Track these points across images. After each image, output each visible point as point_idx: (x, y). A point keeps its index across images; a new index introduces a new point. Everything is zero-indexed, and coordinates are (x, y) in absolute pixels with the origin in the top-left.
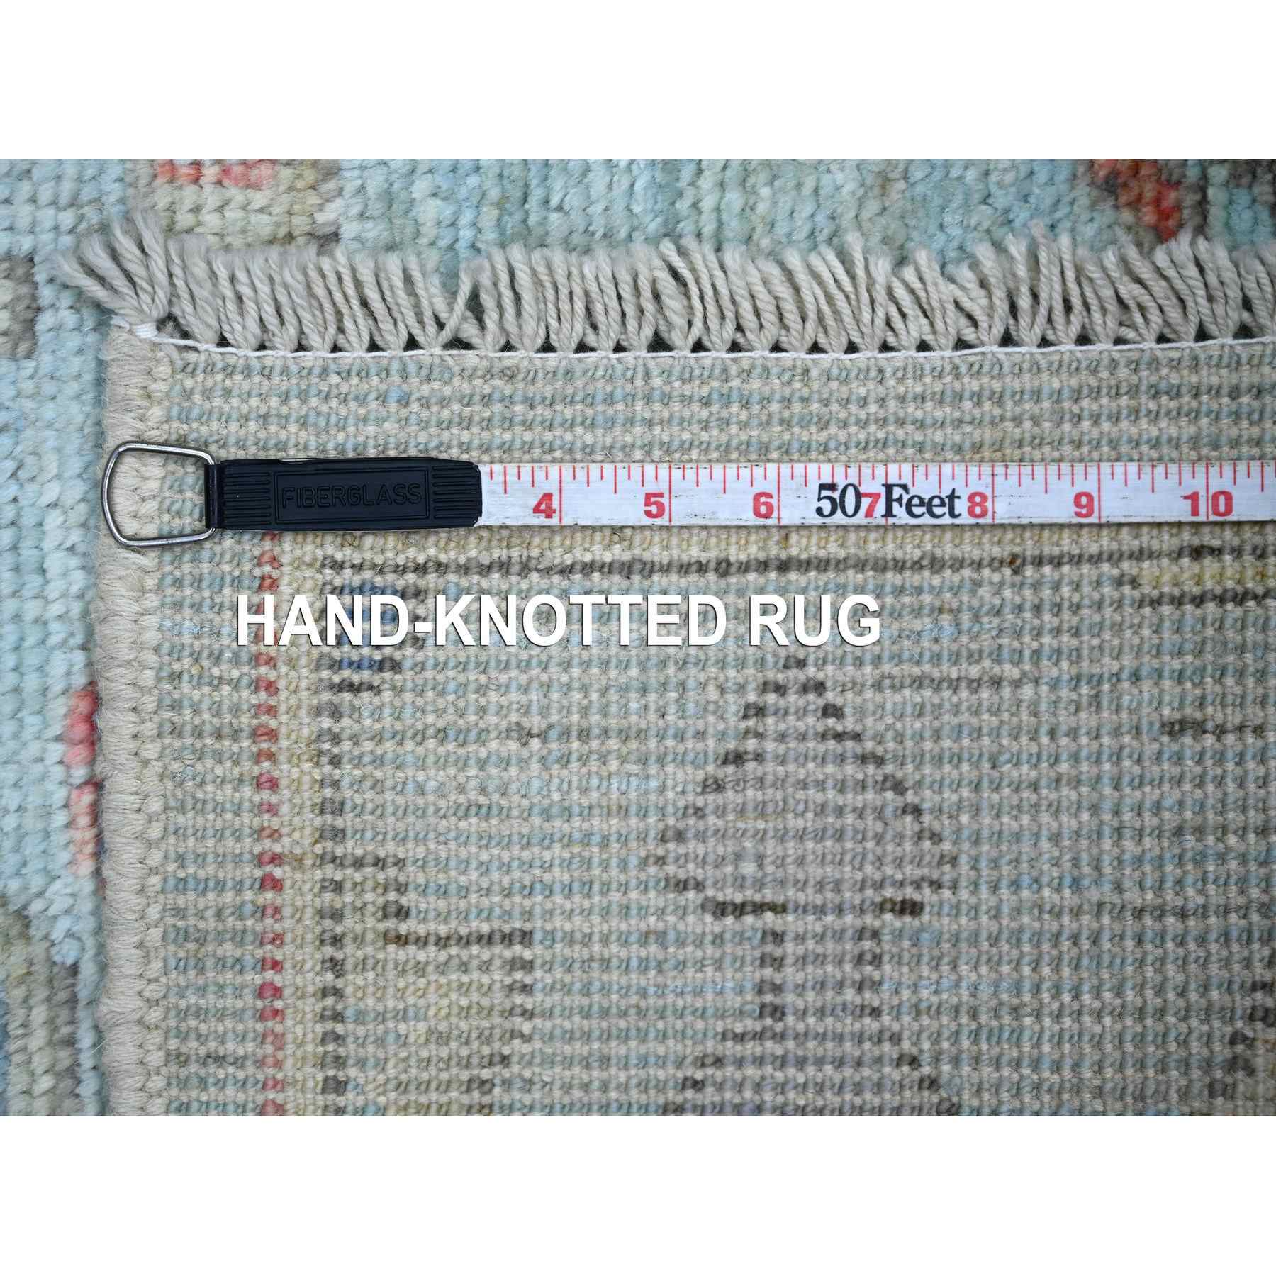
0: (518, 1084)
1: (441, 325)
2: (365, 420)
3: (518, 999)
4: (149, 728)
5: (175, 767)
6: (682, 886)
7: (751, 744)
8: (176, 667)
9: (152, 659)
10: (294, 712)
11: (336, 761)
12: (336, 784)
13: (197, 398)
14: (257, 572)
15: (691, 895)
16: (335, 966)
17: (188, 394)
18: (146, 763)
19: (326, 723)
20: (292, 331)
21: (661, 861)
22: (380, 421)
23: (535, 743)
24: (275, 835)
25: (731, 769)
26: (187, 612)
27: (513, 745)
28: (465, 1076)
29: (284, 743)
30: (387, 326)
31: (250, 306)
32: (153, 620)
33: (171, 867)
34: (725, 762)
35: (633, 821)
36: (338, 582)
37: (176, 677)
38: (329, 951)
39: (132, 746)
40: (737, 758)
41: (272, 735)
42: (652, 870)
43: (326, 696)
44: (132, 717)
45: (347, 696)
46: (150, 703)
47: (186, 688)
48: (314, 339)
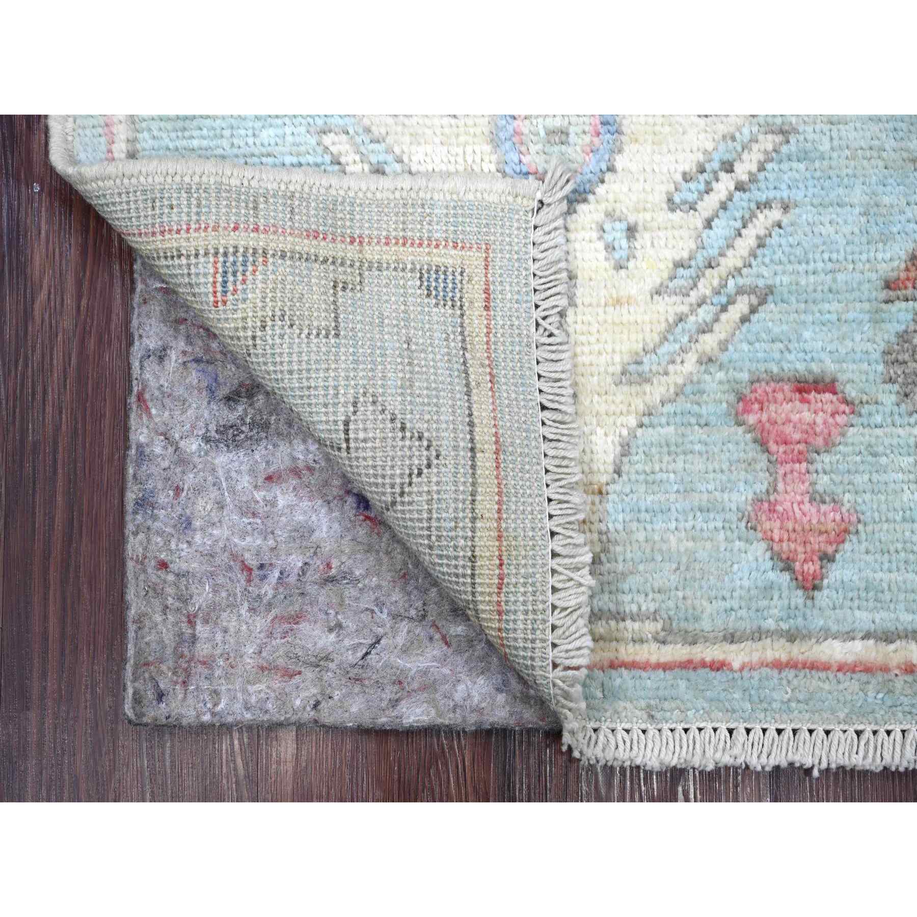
0: (282, 332)
1: (544, 318)
2: (511, 286)
3: (314, 332)
4: (404, 194)
5: (392, 205)
6: (355, 404)
7: (408, 434)
8: (426, 207)
9: (428, 196)
10: (412, 254)
11: (395, 269)
12: (387, 268)
13: (517, 217)
14: (459, 241)
15: (352, 409)
16: (325, 261)
17: (517, 212)
18: (393, 193)
19: (409, 266)
20: (540, 256)
21: (365, 394)
22: (511, 292)
23: (405, 346)
24: (369, 243)
25: (399, 425)
26: (445, 211)
27: (404, 339)
28: (286, 309)
29: (401, 249)
30: (543, 295)
31: (547, 237)
32: (442, 198)
33: (358, 201)
34: (402, 423)
35: (380, 382)
36: (456, 274)
37: (423, 206)
38: (331, 260)
39: (399, 187)
40: (403, 429)
41: (404, 245)
42: (361, 391)
43: (418, 267)
44: (409, 188)
45: (418, 275)
46: (413, 195)
47: (419, 210)
48: (537, 265)
